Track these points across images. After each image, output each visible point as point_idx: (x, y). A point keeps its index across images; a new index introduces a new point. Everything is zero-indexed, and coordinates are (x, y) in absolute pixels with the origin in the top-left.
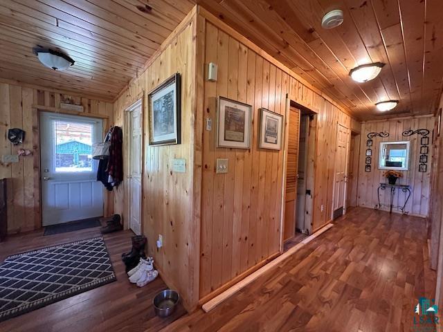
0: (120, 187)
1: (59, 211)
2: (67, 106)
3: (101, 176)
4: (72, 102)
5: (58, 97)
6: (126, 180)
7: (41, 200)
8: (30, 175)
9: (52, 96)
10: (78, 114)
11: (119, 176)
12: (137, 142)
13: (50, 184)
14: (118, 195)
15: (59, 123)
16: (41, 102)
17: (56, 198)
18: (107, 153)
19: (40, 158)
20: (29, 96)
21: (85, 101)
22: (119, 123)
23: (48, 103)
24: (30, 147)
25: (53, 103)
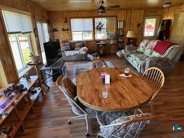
4: (152, 12)
5: (149, 11)
8: (140, 37)
10: (153, 16)
15: (148, 19)
20: (142, 12)
21: (155, 10)
23: (146, 14)
24: (141, 28)
25: (147, 13)
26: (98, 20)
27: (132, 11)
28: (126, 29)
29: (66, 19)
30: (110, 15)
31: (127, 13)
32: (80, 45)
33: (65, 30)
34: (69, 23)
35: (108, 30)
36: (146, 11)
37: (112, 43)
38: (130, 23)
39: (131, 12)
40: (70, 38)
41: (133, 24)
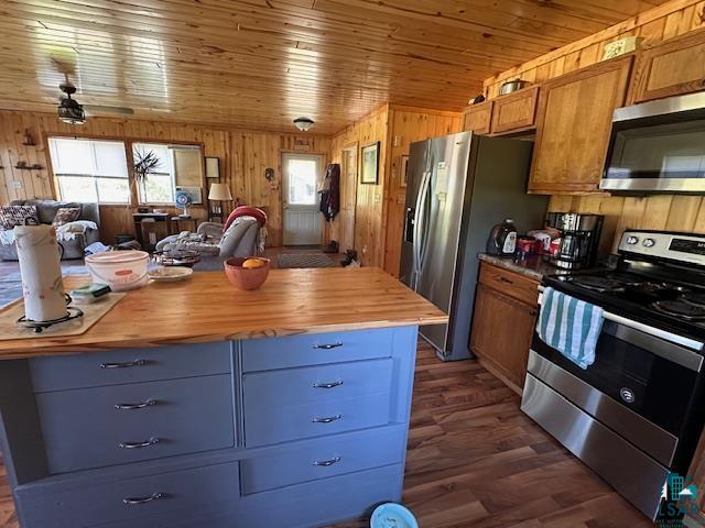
0: (337, 218)
1: (292, 235)
2: (298, 147)
3: (323, 207)
4: (302, 143)
5: (292, 140)
6: (342, 212)
7: (282, 224)
8: (277, 204)
9: (289, 139)
10: (306, 153)
11: (337, 208)
12: (352, 178)
13: (287, 211)
14: (334, 226)
15: (294, 161)
16: (282, 145)
17: (294, 224)
18: (328, 188)
19: (281, 189)
20: (276, 142)
21: (311, 140)
22: (337, 160)
23: (286, 146)
24: (276, 182)
25: (289, 145)
26: (141, 150)
27: (248, 135)
28: (233, 179)
29: (28, 136)
30: (181, 139)
31: (230, 137)
32: (67, 213)
33: (30, 169)
34: (42, 147)
35: (181, 181)
36: (286, 140)
37: (185, 214)
38: (243, 166)
39: (244, 137)
40: (50, 194)
41: (252, 169)
